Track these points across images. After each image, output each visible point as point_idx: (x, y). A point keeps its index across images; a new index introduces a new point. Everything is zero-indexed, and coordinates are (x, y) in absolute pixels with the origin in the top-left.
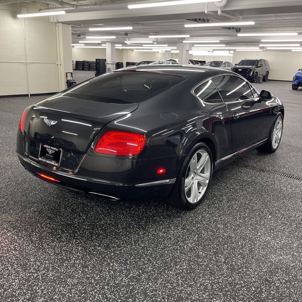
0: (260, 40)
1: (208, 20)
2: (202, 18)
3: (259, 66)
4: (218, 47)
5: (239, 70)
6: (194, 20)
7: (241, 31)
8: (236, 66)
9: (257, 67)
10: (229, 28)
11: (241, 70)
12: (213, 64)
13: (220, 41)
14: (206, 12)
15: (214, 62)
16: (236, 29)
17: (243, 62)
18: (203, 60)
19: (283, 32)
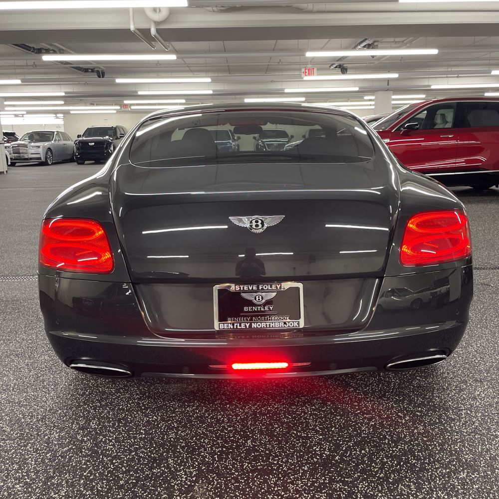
3: (119, 137)
4: (42, 105)
5: (90, 144)
7: (106, 76)
8: (80, 139)
9: (116, 139)
10: (86, 70)
11: (94, 143)
12: (36, 137)
13: (66, 93)
14: (132, 28)
15: (38, 133)
16: (97, 72)
17: (90, 132)
18: (10, 132)
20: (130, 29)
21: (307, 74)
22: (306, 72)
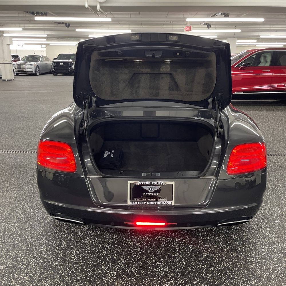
0: (88, 35)
1: (46, 13)
2: (40, 11)
5: (61, 64)
6: (31, 13)
7: (70, 26)
8: (55, 60)
10: (59, 23)
11: (63, 64)
12: (30, 59)
13: (48, 35)
14: (87, 6)
15: (31, 56)
16: (65, 24)
17: (61, 56)
18: (15, 55)
19: (107, 28)
20: (85, 6)
21: (187, 30)
22: (186, 29)
